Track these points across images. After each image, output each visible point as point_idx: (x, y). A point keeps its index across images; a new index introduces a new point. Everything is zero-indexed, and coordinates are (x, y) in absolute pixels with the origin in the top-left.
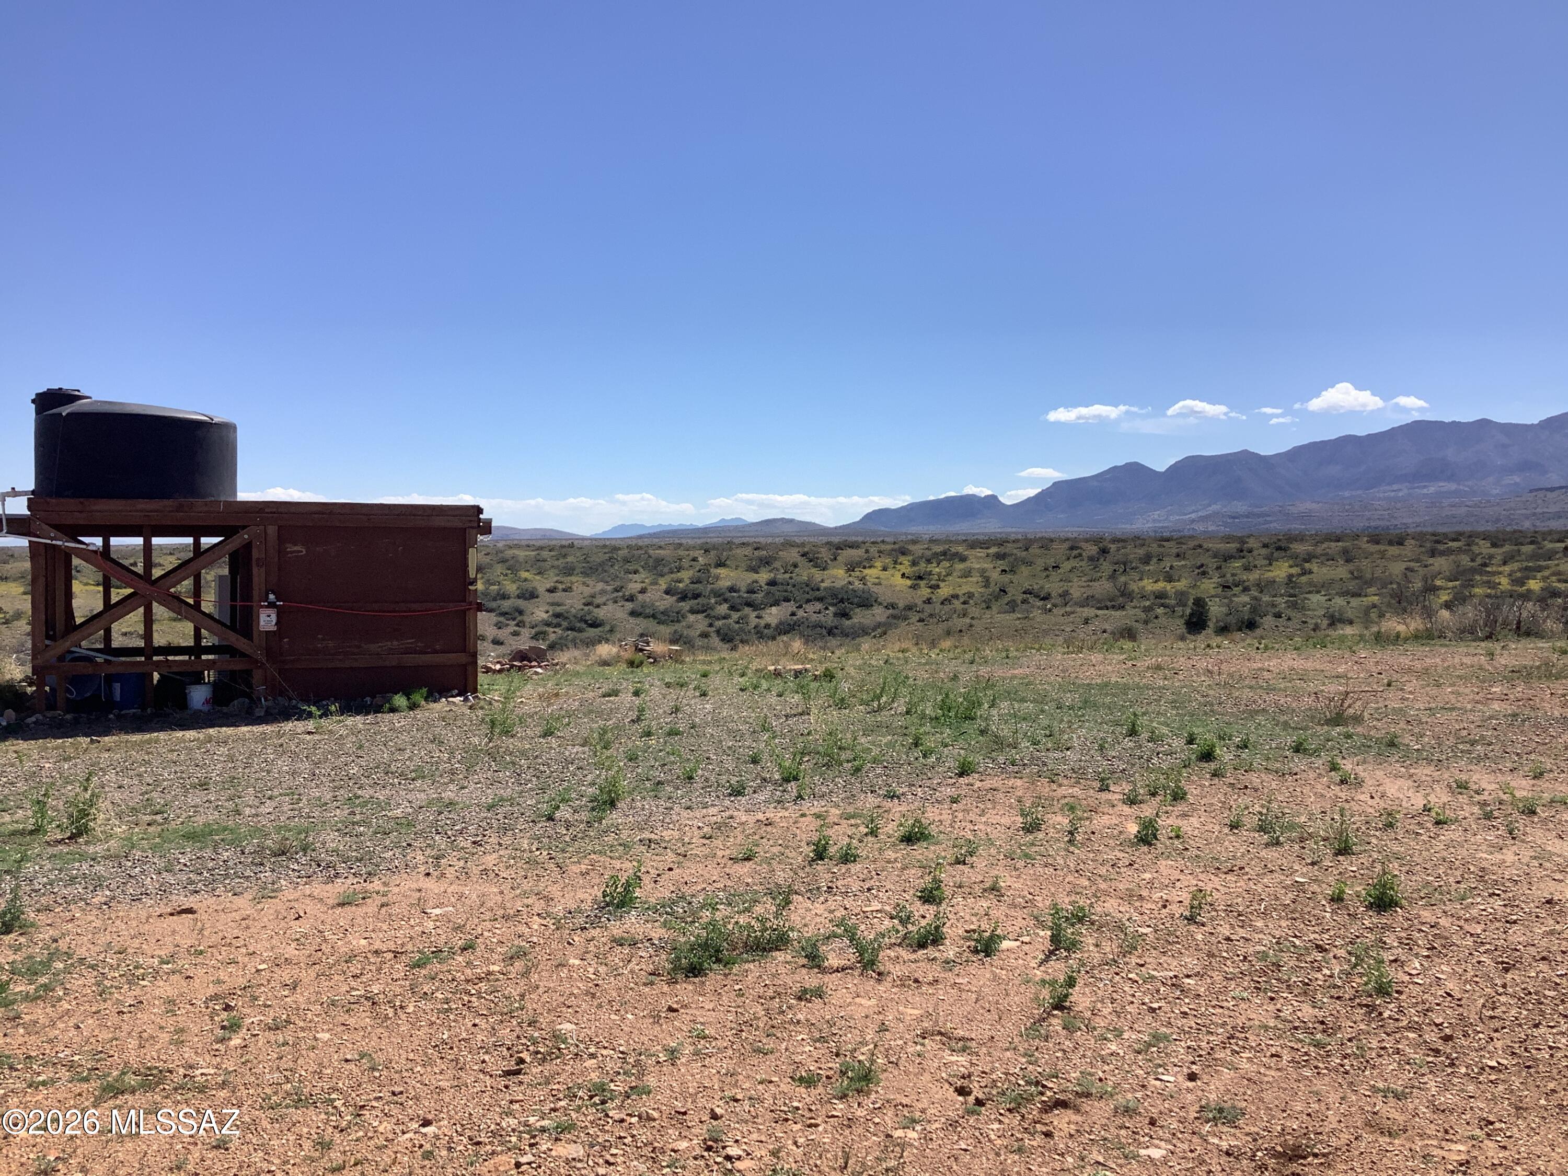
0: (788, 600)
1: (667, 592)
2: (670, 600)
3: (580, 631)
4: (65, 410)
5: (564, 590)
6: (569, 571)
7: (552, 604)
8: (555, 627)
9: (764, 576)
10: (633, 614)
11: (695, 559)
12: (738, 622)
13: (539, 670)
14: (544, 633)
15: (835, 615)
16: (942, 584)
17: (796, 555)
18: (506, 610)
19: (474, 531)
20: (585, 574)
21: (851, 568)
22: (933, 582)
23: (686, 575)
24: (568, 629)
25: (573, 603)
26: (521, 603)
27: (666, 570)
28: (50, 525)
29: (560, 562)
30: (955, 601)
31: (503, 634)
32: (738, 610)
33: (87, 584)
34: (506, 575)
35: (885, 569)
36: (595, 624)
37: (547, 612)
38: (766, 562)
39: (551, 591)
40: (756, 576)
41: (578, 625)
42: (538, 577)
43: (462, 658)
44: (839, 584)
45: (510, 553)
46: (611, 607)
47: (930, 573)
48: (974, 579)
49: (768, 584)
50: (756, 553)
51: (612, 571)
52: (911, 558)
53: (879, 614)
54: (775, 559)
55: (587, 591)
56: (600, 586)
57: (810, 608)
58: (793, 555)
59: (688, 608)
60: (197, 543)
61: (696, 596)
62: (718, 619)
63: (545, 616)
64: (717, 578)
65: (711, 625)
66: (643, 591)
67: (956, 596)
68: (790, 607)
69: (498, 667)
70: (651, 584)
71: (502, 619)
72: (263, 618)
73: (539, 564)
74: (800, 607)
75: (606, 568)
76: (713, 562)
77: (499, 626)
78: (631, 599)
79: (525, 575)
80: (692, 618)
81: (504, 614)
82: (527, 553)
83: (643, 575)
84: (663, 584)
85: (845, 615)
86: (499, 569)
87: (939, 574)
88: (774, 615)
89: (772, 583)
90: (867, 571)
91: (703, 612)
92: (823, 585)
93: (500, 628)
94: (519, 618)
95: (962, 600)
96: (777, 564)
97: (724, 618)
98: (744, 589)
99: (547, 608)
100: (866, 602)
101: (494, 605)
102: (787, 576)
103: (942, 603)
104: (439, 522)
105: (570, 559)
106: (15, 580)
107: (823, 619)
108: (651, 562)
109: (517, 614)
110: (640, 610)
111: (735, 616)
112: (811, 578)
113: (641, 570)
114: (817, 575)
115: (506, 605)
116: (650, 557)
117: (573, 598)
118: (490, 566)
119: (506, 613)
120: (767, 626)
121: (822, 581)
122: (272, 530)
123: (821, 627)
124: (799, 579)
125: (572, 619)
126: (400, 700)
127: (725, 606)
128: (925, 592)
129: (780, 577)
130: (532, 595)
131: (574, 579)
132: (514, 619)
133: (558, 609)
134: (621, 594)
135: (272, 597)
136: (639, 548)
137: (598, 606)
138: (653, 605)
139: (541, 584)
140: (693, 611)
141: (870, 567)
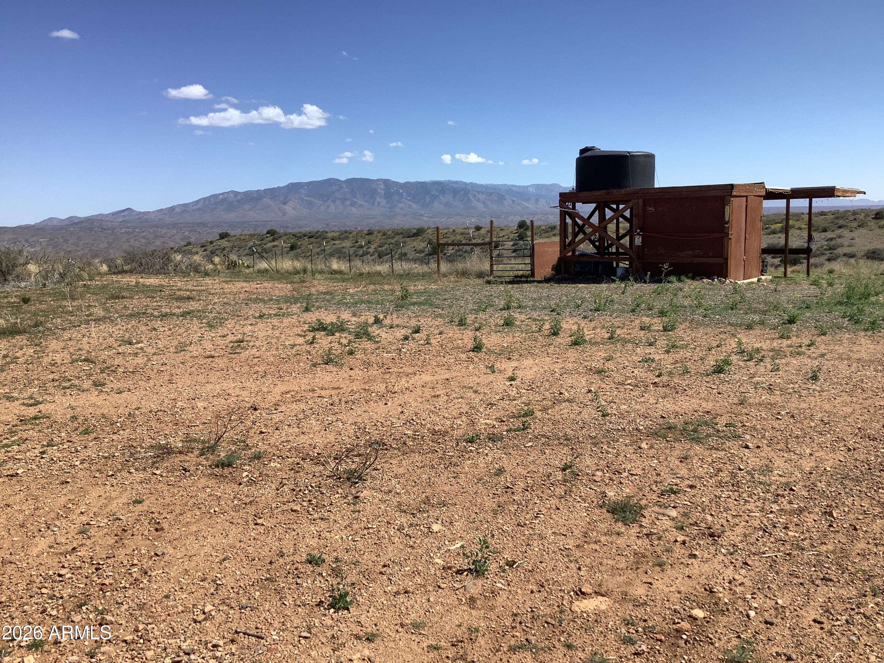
43: (721, 260)
72: (636, 240)
104: (711, 193)
122: (641, 201)
135: (638, 230)
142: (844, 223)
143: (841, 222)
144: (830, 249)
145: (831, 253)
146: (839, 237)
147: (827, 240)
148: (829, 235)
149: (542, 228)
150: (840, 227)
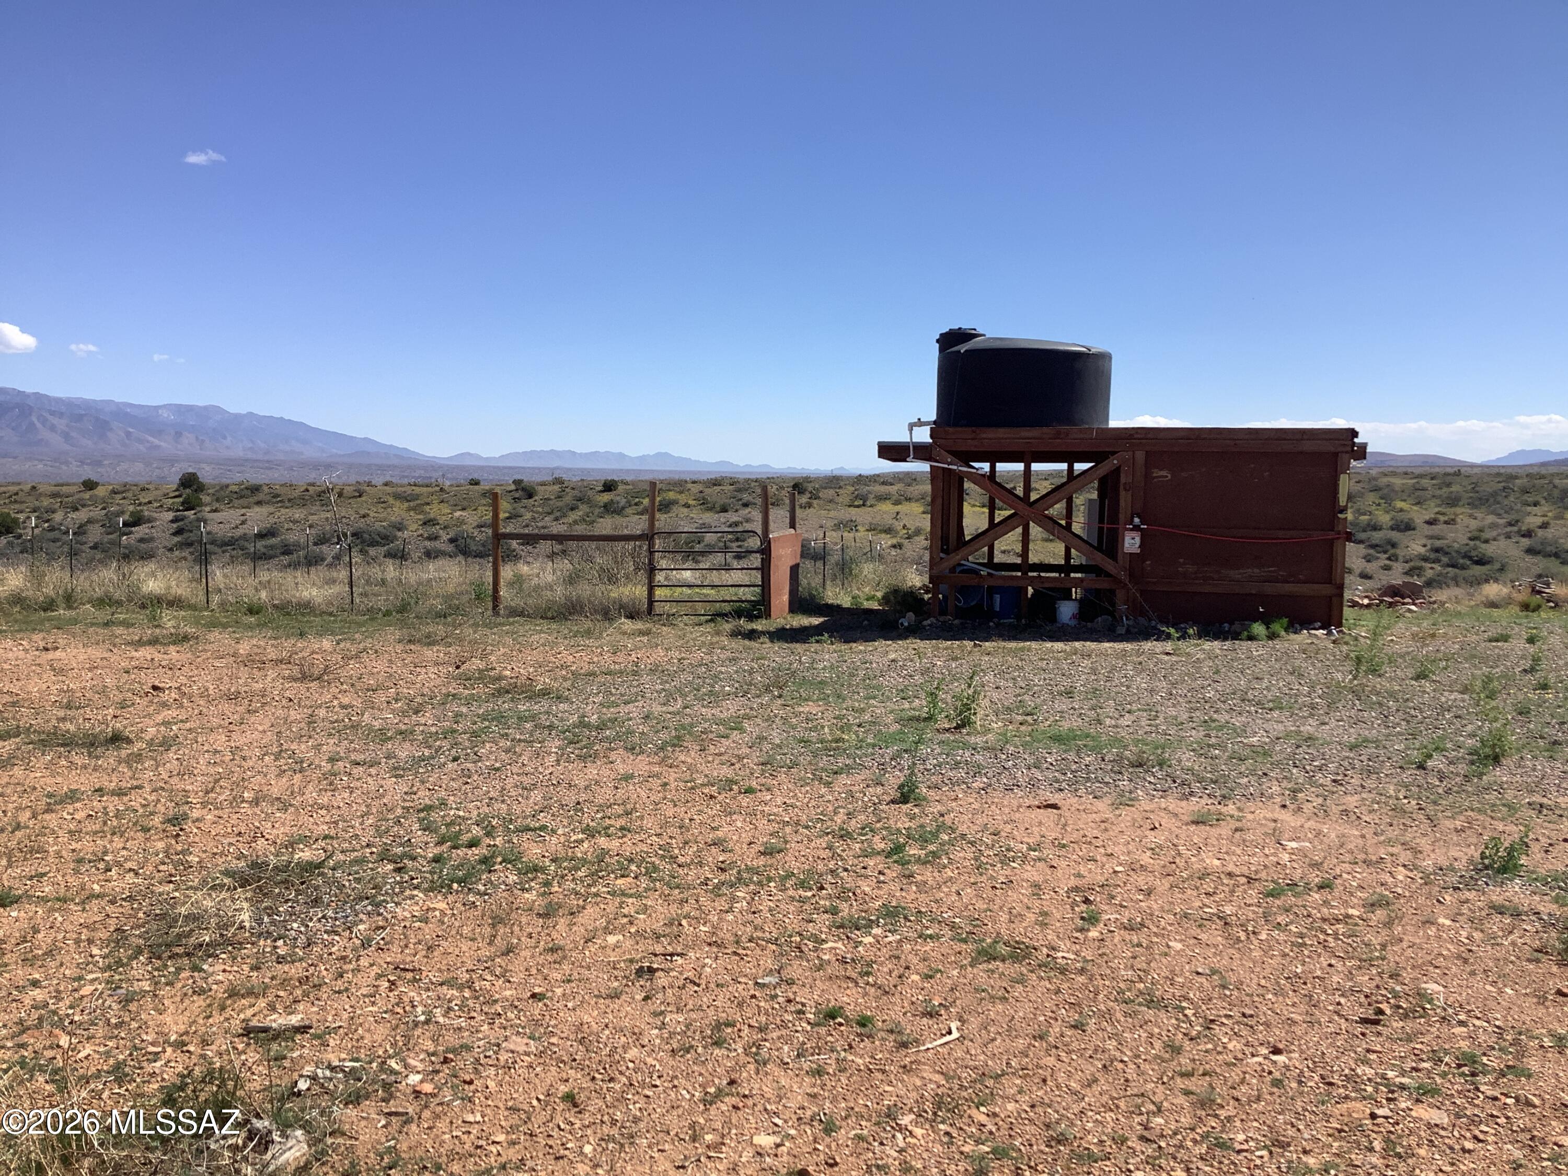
3: (1463, 568)
4: (963, 348)
5: (1446, 523)
6: (1453, 501)
7: (1431, 537)
8: (1433, 562)
10: (1530, 551)
13: (1413, 608)
14: (1420, 568)
18: (1377, 542)
19: (1346, 456)
20: (1471, 505)
24: (1448, 566)
25: (1456, 537)
26: (1395, 535)
28: (948, 452)
29: (1443, 492)
31: (1371, 568)
33: (974, 506)
34: (1379, 505)
36: (1481, 562)
37: (1425, 546)
39: (1430, 523)
41: (1461, 561)
42: (1415, 508)
43: (1326, 590)
45: (1385, 480)
46: (1503, 543)
51: (1506, 502)
55: (1474, 524)
56: (1491, 519)
60: (1071, 468)
63: (1422, 550)
66: (1544, 526)
69: (1366, 601)
70: (1556, 518)
71: (1372, 551)
72: (1128, 541)
73: (1418, 493)
75: (1499, 498)
77: (1368, 559)
78: (1528, 534)
79: (1400, 504)
81: (1373, 546)
82: (1405, 481)
83: (1545, 507)
86: (1371, 498)
93: (1369, 561)
94: (1392, 551)
99: (1424, 541)
101: (1362, 536)
104: (1307, 446)
105: (1454, 488)
106: (917, 501)
108: (1556, 493)
109: (1389, 547)
110: (1539, 547)
113: (1543, 502)
115: (1377, 536)
116: (1555, 487)
117: (1456, 531)
118: (1361, 495)
119: (1377, 546)
122: (1140, 455)
125: (1454, 554)
126: (1258, 628)
130: (1407, 527)
131: (1458, 510)
132: (1385, 552)
133: (1438, 543)
134: (1515, 529)
135: (1137, 520)
136: (1543, 477)
137: (1487, 542)
138: (1556, 542)
139: (1419, 516)
142: (750, 498)
143: (746, 497)
144: (737, 540)
145: (740, 547)
146: (747, 521)
147: (730, 526)
148: (734, 517)
149: (231, 488)
150: (746, 505)
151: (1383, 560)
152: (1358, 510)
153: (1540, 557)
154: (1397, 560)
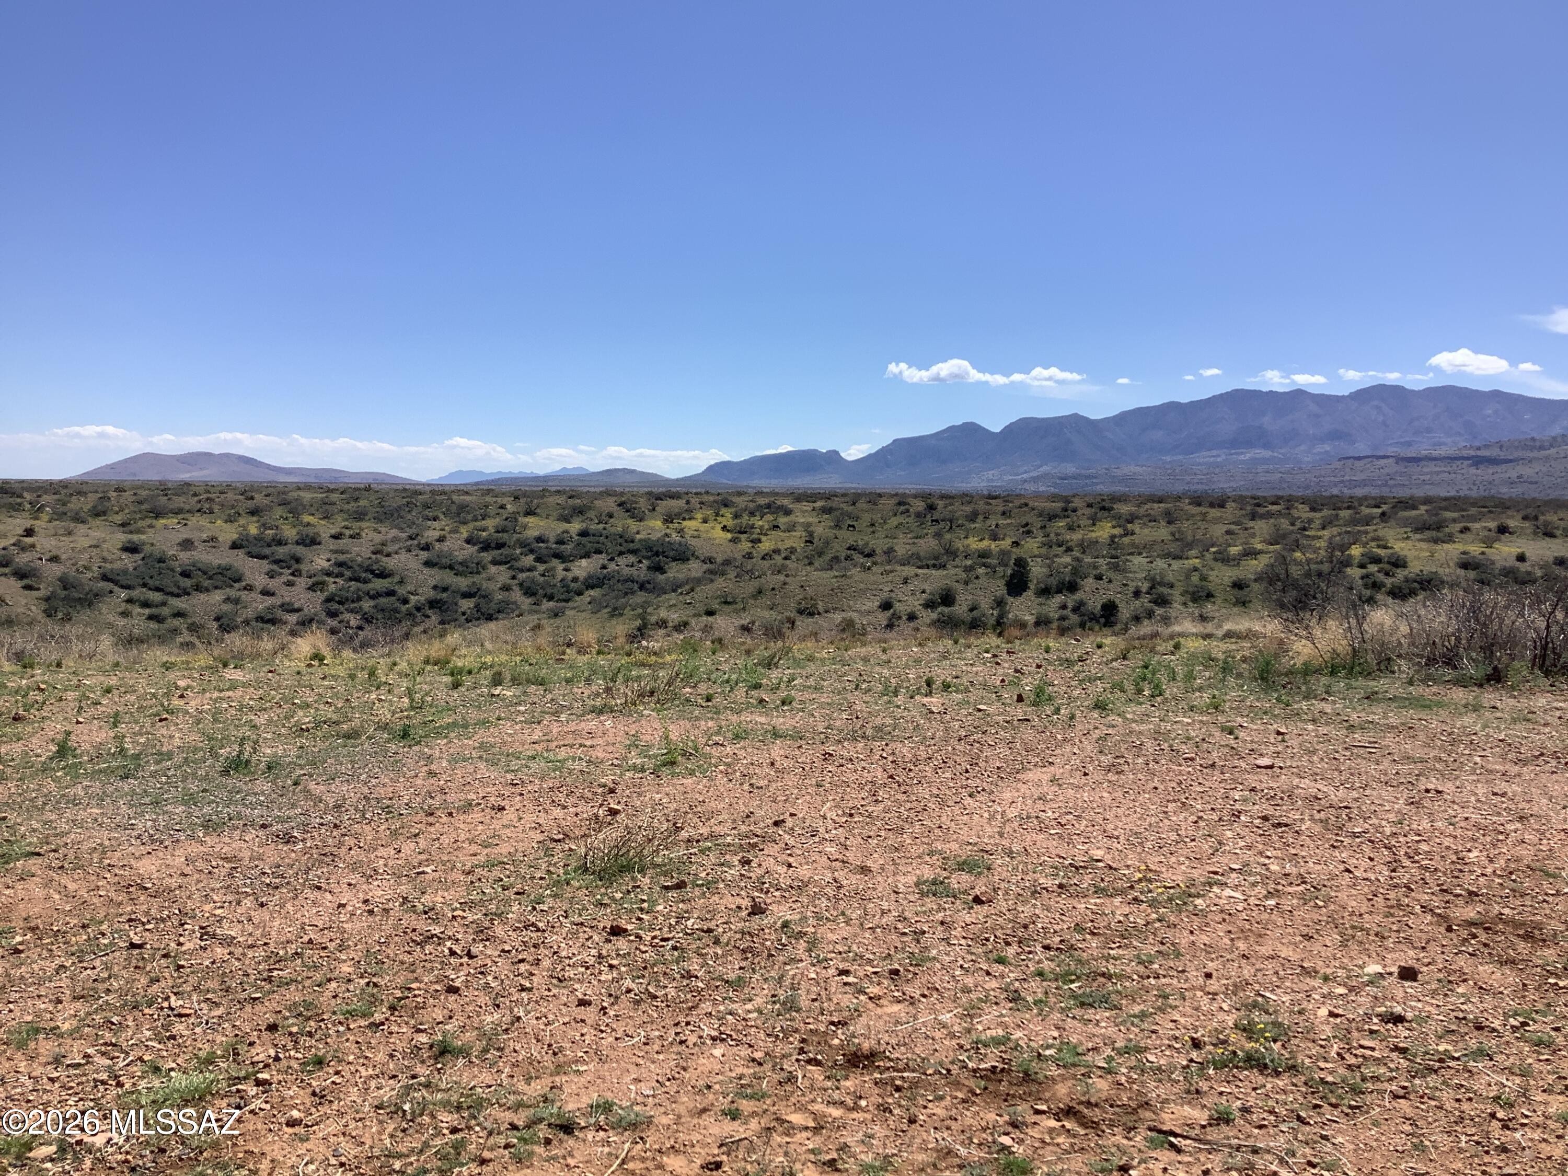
0: (600, 552)
1: (468, 541)
2: (472, 549)
3: (365, 581)
5: (351, 537)
6: (360, 516)
7: (336, 552)
8: (337, 577)
9: (575, 527)
10: (428, 564)
11: (502, 507)
12: (543, 575)
14: (323, 583)
15: (649, 568)
16: (763, 538)
17: (613, 505)
18: (281, 557)
20: (377, 519)
21: (668, 520)
22: (755, 536)
23: (490, 523)
24: (351, 579)
25: (360, 551)
26: (300, 550)
27: (470, 517)
29: (352, 506)
30: (776, 557)
31: (273, 584)
32: (545, 562)
34: (286, 519)
35: (705, 521)
37: (329, 560)
38: (580, 511)
39: (336, 537)
40: (566, 526)
42: (323, 522)
44: (655, 536)
45: (294, 494)
46: (403, 556)
47: (752, 527)
48: (797, 534)
49: (579, 535)
50: (570, 501)
51: (409, 517)
52: (733, 510)
53: (695, 568)
54: (590, 508)
55: (378, 538)
56: (394, 532)
57: (622, 561)
58: (610, 504)
59: (490, 559)
61: (500, 546)
62: (522, 571)
63: (326, 564)
64: (525, 527)
65: (514, 578)
66: (441, 540)
67: (777, 551)
68: (601, 559)
70: (450, 532)
71: (275, 567)
73: (327, 507)
74: (612, 559)
75: (402, 513)
76: (522, 510)
77: (271, 575)
78: (426, 547)
79: (307, 518)
80: (493, 569)
81: (277, 562)
82: (314, 495)
83: (444, 522)
84: (464, 532)
85: (659, 569)
86: (279, 512)
87: (761, 528)
88: (583, 568)
89: (584, 534)
90: (685, 523)
91: (506, 563)
92: (638, 537)
93: (272, 577)
94: (296, 566)
95: (783, 555)
96: (591, 514)
97: (529, 570)
98: (552, 539)
99: (329, 555)
100: (683, 556)
101: (267, 551)
102: (601, 526)
103: (763, 558)
105: (362, 503)
107: (636, 573)
108: (454, 508)
109: (293, 562)
110: (435, 560)
111: (541, 567)
112: (626, 529)
113: (442, 517)
114: (633, 525)
115: (281, 551)
116: (453, 502)
117: (361, 545)
119: (281, 561)
120: (575, 580)
121: (638, 533)
123: (632, 581)
124: (613, 530)
125: (357, 568)
127: (531, 557)
128: (745, 546)
129: (593, 527)
130: (312, 542)
131: (364, 524)
132: (289, 568)
133: (342, 558)
134: (416, 542)
136: (443, 493)
137: (388, 555)
138: (451, 554)
139: (325, 530)
140: (495, 563)
141: (690, 519)
151: (286, 576)
152: (264, 525)
153: (436, 569)
154: (300, 575)
